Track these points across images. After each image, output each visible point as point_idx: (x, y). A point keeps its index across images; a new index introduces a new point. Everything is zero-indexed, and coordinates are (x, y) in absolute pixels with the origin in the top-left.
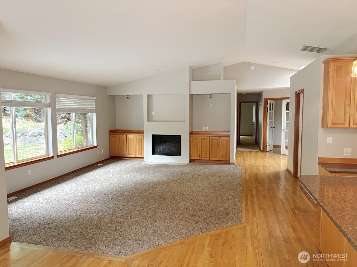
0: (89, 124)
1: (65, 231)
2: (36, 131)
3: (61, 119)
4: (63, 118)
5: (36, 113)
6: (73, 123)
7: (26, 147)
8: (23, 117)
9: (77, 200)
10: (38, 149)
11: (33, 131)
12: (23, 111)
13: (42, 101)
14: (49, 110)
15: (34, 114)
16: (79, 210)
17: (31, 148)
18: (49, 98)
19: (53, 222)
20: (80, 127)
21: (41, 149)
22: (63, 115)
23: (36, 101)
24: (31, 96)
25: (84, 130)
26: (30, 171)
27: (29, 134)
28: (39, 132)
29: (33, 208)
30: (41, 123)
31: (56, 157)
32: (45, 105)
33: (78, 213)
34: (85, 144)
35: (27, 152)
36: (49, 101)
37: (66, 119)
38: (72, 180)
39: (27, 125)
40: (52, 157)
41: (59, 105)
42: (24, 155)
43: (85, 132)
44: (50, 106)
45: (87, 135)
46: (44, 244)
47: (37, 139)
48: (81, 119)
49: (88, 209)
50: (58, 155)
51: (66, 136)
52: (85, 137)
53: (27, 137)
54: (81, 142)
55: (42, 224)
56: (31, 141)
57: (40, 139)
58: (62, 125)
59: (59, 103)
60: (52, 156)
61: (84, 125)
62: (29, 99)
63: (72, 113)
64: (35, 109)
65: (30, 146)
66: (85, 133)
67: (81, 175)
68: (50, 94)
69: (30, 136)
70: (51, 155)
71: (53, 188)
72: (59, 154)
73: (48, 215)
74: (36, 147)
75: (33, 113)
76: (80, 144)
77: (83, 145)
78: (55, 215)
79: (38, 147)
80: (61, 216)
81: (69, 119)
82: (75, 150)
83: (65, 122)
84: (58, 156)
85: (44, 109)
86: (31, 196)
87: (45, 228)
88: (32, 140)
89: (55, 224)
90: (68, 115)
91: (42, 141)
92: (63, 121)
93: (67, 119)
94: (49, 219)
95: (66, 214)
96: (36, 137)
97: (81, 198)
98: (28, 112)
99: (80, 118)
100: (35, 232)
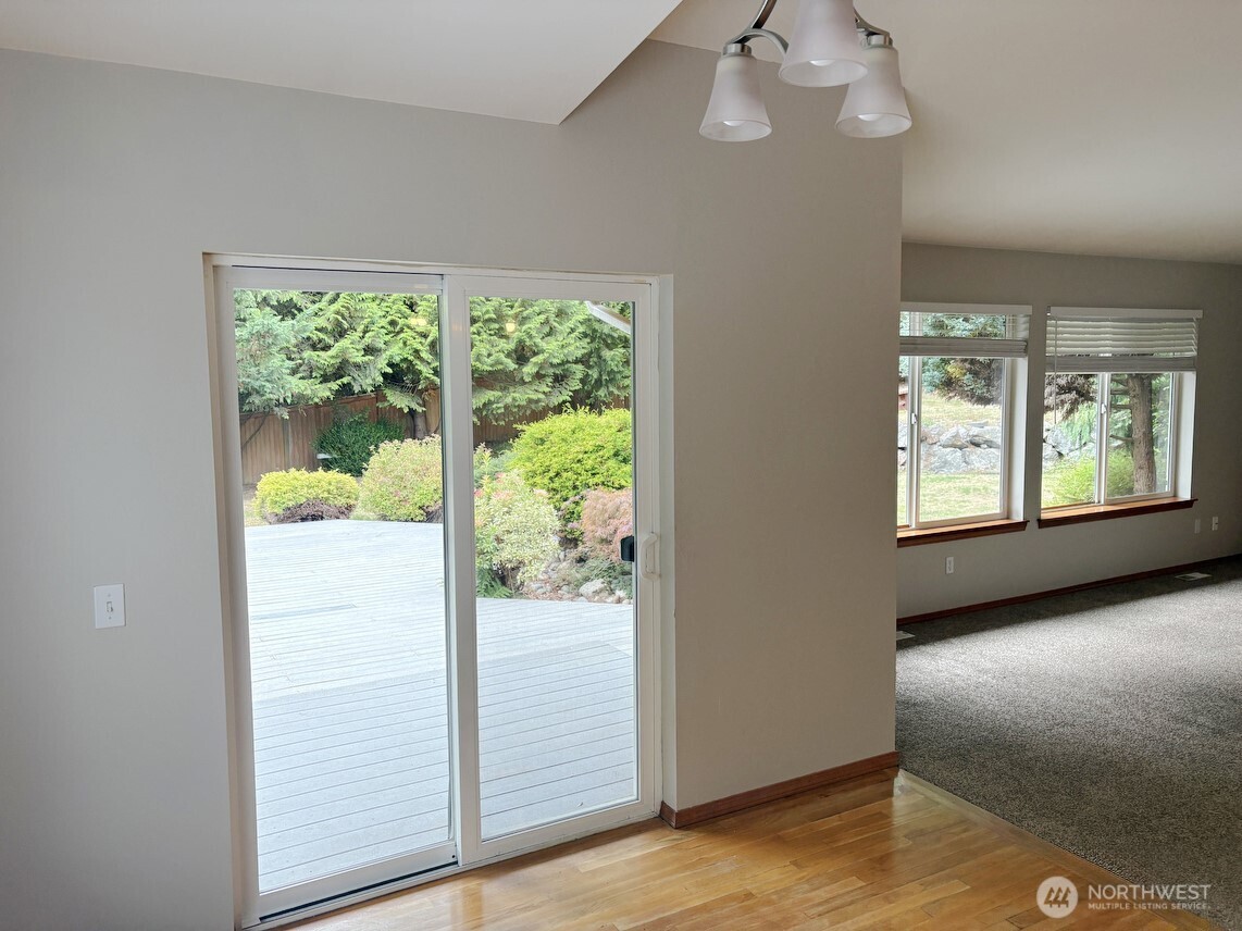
0: (1164, 414)
1: (1068, 791)
2: (962, 431)
3: (1058, 394)
4: (1063, 390)
5: (976, 374)
6: (1104, 409)
7: (932, 481)
8: (936, 387)
9: (1106, 693)
10: (967, 491)
11: (953, 431)
12: (938, 367)
13: (1003, 332)
14: (1022, 365)
15: (968, 376)
16: (1116, 732)
17: (944, 485)
18: (1024, 323)
19: (1023, 746)
20: (1120, 425)
21: (974, 490)
22: (1063, 382)
23: (980, 335)
24: (966, 320)
25: (1138, 434)
26: (951, 559)
27: (944, 438)
28: (971, 433)
29: (958, 683)
30: (988, 407)
31: (1033, 525)
32: (1011, 348)
33: (1112, 741)
34: (1140, 488)
35: (933, 495)
36: (1022, 334)
37: (1073, 395)
38: (1086, 614)
39: (937, 410)
40: (1021, 526)
41: (1056, 346)
42: (928, 504)
43: (1142, 446)
44: (1026, 351)
45: (1150, 455)
46: (998, 811)
47: (963, 456)
48: (1132, 393)
49: (1151, 738)
50: (1039, 521)
51: (1060, 454)
52: (1143, 462)
53: (935, 448)
54: (1122, 479)
55: (987, 741)
56: (946, 462)
57: (973, 457)
58: (1060, 414)
59: (1056, 339)
60: (1022, 520)
61: (1141, 417)
62: (960, 328)
63: (1100, 374)
64: (973, 362)
65: (943, 479)
66: (1141, 449)
67: (1123, 601)
68: (1029, 309)
69: (944, 446)
70: (1019, 517)
71: (1018, 630)
72: (1045, 516)
73: (1007, 717)
74: (961, 485)
75: (965, 374)
76: (1118, 488)
77: (1130, 491)
78: (1029, 724)
79: (966, 484)
80: (1048, 733)
81: (1085, 395)
82: (1102, 509)
83: (1067, 406)
84: (1043, 524)
85: (1007, 360)
86: (953, 640)
87: (998, 757)
88: (949, 458)
89: (1030, 754)
90: (1081, 381)
91: (977, 465)
92: (1063, 402)
93: (1078, 393)
94: (1010, 733)
95: (1067, 730)
96: (961, 449)
97: (1121, 688)
98: (953, 369)
99: (1125, 393)
100: (966, 760)
